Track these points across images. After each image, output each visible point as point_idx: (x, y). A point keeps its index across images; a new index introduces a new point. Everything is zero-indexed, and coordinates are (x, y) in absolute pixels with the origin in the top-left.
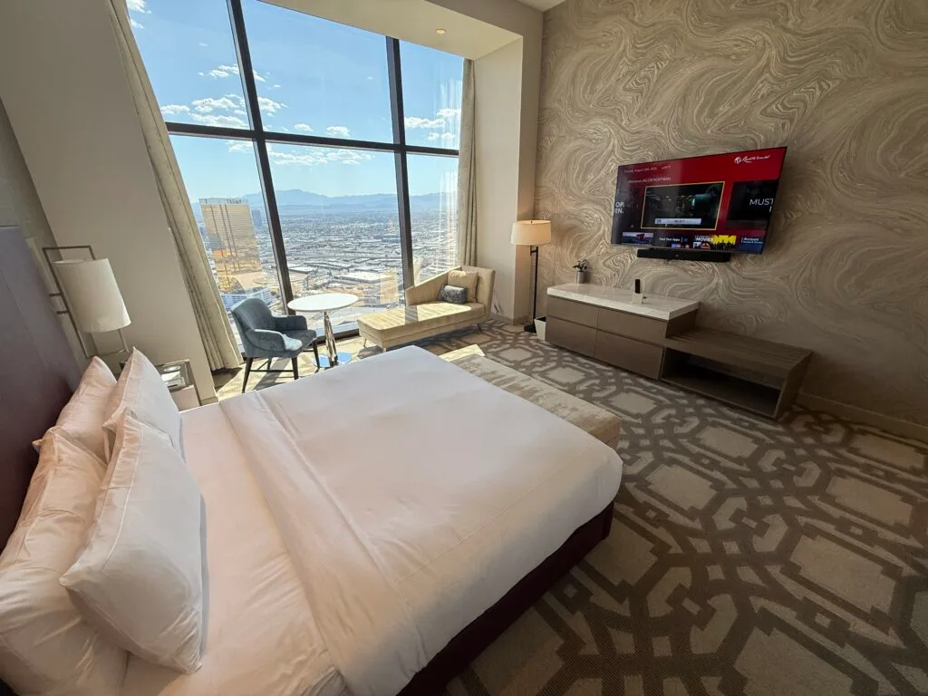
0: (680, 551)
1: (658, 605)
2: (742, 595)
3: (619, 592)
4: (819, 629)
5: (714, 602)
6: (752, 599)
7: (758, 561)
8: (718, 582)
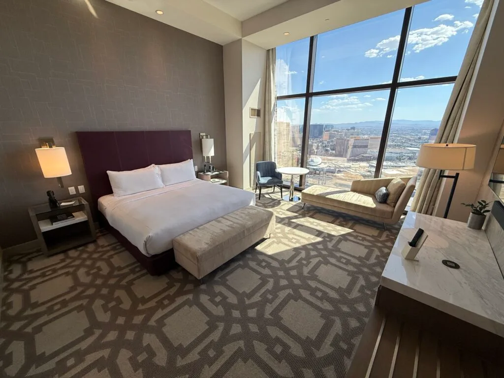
0: (138, 309)
1: (120, 293)
2: (107, 328)
3: (131, 283)
4: (67, 358)
5: (109, 314)
6: (101, 331)
7: (116, 346)
8: (116, 319)
